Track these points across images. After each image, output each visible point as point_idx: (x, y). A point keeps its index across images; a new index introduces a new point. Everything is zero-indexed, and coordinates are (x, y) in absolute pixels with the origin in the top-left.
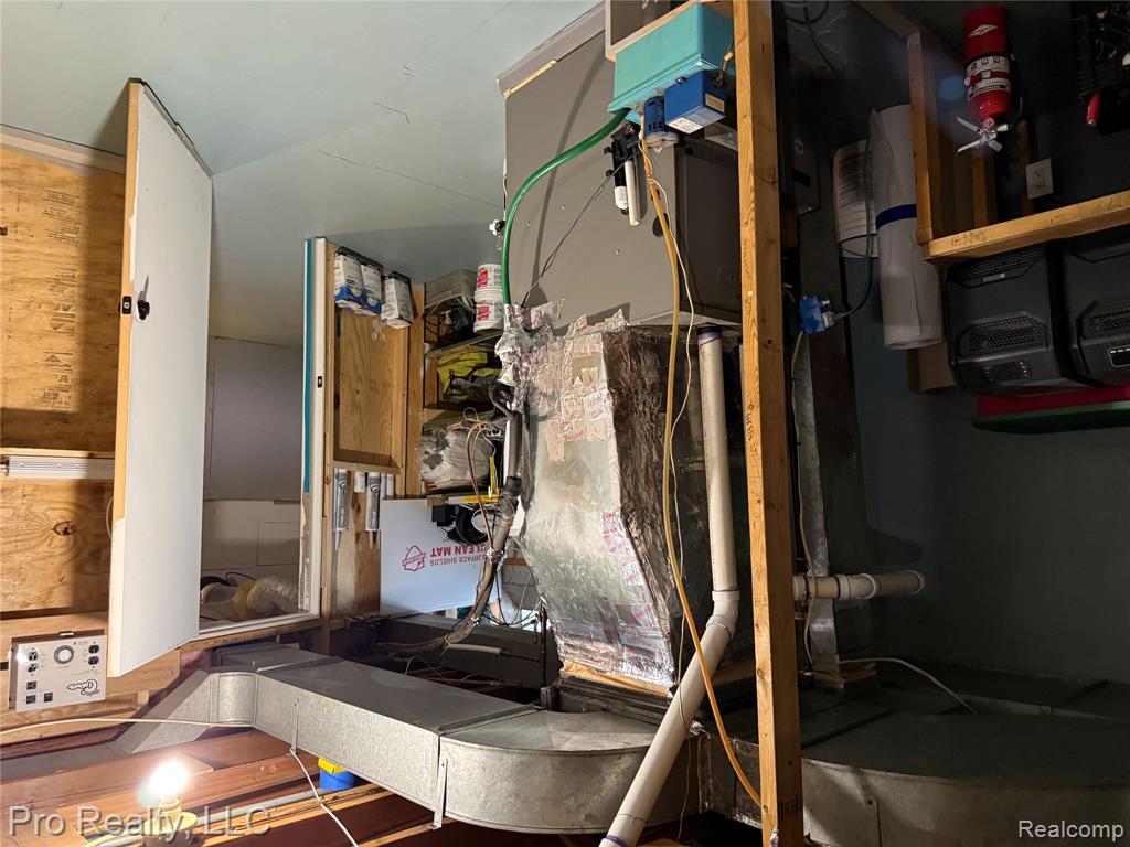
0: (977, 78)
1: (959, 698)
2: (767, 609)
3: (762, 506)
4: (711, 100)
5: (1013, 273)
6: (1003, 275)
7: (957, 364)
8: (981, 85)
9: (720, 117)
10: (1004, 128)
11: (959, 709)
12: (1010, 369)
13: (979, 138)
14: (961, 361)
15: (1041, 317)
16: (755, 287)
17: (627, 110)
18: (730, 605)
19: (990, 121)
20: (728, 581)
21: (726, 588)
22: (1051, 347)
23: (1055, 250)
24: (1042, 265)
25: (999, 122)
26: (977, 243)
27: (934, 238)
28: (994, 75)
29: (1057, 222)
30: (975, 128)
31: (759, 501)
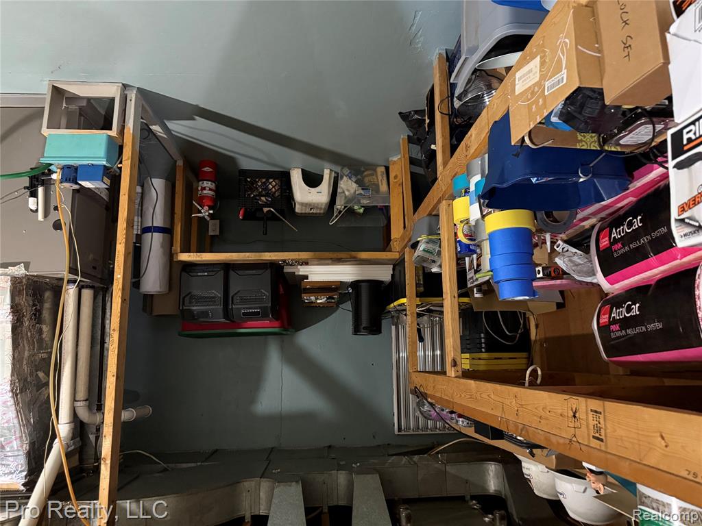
0: (204, 189)
1: (165, 466)
2: (112, 427)
3: (115, 378)
4: (106, 179)
5: (211, 274)
6: (206, 274)
7: (183, 309)
8: (205, 192)
9: (107, 187)
10: (211, 212)
11: (165, 470)
12: (205, 314)
13: (201, 213)
14: (184, 308)
15: (219, 294)
16: (122, 274)
17: (51, 165)
18: (69, 431)
19: (206, 208)
20: (70, 418)
21: (68, 422)
22: (222, 307)
23: (227, 267)
24: (222, 273)
25: (210, 209)
26: (198, 259)
27: (181, 252)
28: (210, 189)
29: (230, 258)
30: (200, 208)
31: (113, 376)
